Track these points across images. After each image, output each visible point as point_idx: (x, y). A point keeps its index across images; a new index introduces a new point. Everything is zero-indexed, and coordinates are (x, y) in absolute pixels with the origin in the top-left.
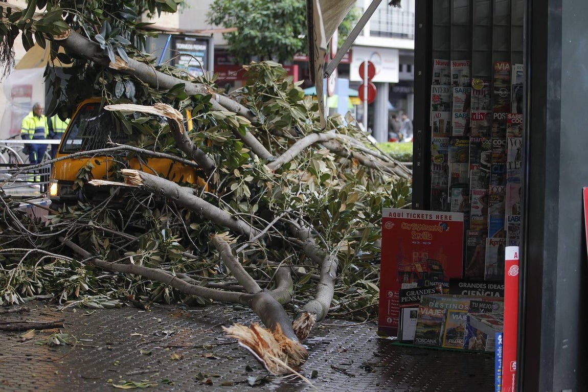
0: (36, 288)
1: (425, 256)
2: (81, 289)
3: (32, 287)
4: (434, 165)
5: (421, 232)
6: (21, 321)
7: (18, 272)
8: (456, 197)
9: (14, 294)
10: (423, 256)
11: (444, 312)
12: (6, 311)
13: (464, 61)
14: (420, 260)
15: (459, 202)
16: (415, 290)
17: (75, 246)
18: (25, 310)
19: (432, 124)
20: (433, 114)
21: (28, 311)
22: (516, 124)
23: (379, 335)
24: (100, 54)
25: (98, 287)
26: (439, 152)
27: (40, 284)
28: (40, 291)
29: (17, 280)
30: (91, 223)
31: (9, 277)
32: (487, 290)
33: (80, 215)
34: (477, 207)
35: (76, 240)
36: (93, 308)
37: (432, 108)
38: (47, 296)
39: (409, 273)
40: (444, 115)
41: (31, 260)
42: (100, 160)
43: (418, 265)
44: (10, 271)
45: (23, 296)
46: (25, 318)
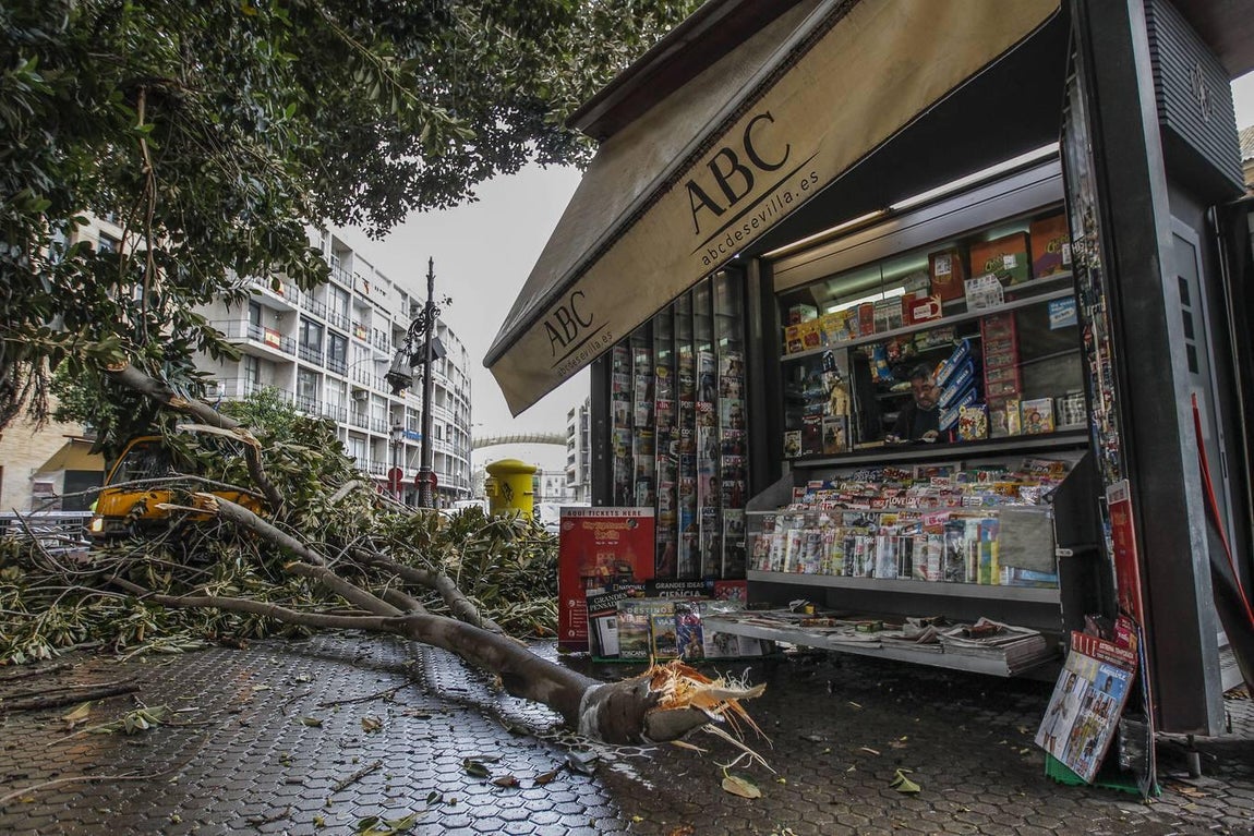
0: (77, 634)
1: (611, 557)
2: (146, 631)
3: (71, 634)
4: (618, 458)
5: (606, 531)
6: (60, 687)
7: (53, 615)
8: (642, 491)
9: (43, 645)
10: (609, 557)
11: (646, 617)
12: (31, 671)
13: (644, 350)
14: (606, 562)
15: (645, 497)
16: (602, 596)
17: (125, 583)
18: (64, 668)
19: (613, 415)
20: (613, 403)
21: (70, 668)
22: (703, 413)
23: (559, 651)
24: (160, 390)
25: (167, 627)
26: (621, 444)
27: (83, 629)
28: (83, 637)
29: (48, 626)
30: (147, 557)
31: (37, 624)
32: (686, 589)
33: (131, 550)
34: (665, 502)
35: (126, 576)
36: (168, 653)
37: (612, 397)
38: (93, 644)
39: (593, 578)
40: (625, 406)
41: (69, 601)
42: (157, 494)
43: (604, 568)
44: (37, 616)
45: (56, 647)
46: (65, 680)
